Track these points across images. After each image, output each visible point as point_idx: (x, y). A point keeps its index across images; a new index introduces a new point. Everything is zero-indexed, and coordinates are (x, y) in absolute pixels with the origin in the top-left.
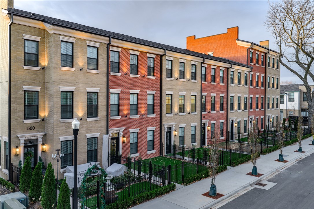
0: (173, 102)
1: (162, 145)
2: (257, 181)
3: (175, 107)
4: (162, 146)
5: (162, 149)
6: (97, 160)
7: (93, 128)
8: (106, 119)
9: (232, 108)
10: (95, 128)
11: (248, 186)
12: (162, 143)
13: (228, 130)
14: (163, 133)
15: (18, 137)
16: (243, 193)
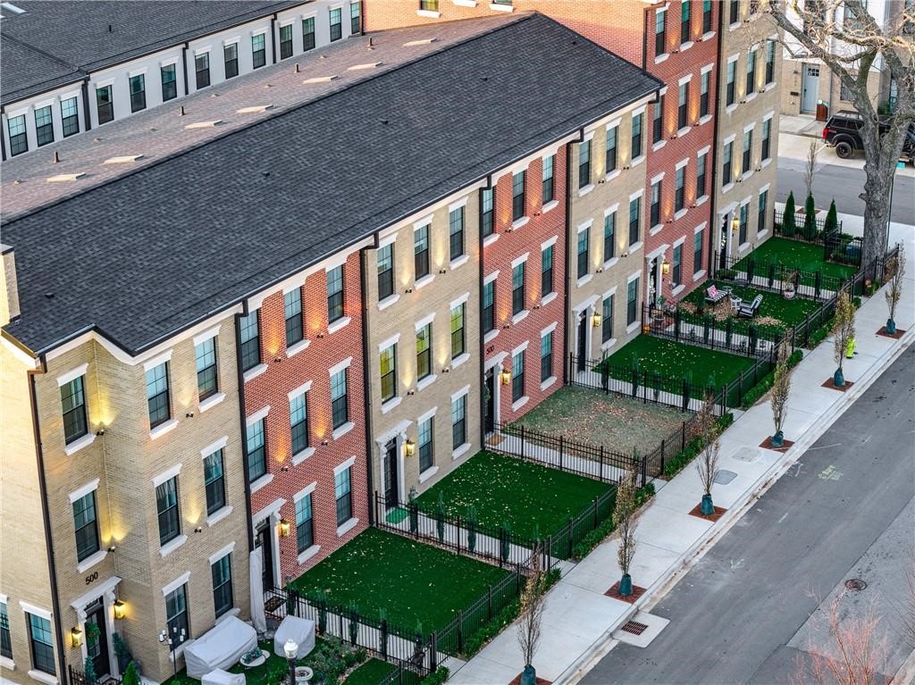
0: (399, 363)
1: (374, 497)
2: (627, 619)
3: (403, 374)
4: (374, 501)
5: (374, 508)
6: (232, 604)
7: (221, 537)
8: (244, 501)
9: (583, 267)
10: (225, 536)
11: (605, 641)
12: (374, 493)
13: (571, 349)
14: (375, 464)
15: (73, 608)
16: (591, 666)
